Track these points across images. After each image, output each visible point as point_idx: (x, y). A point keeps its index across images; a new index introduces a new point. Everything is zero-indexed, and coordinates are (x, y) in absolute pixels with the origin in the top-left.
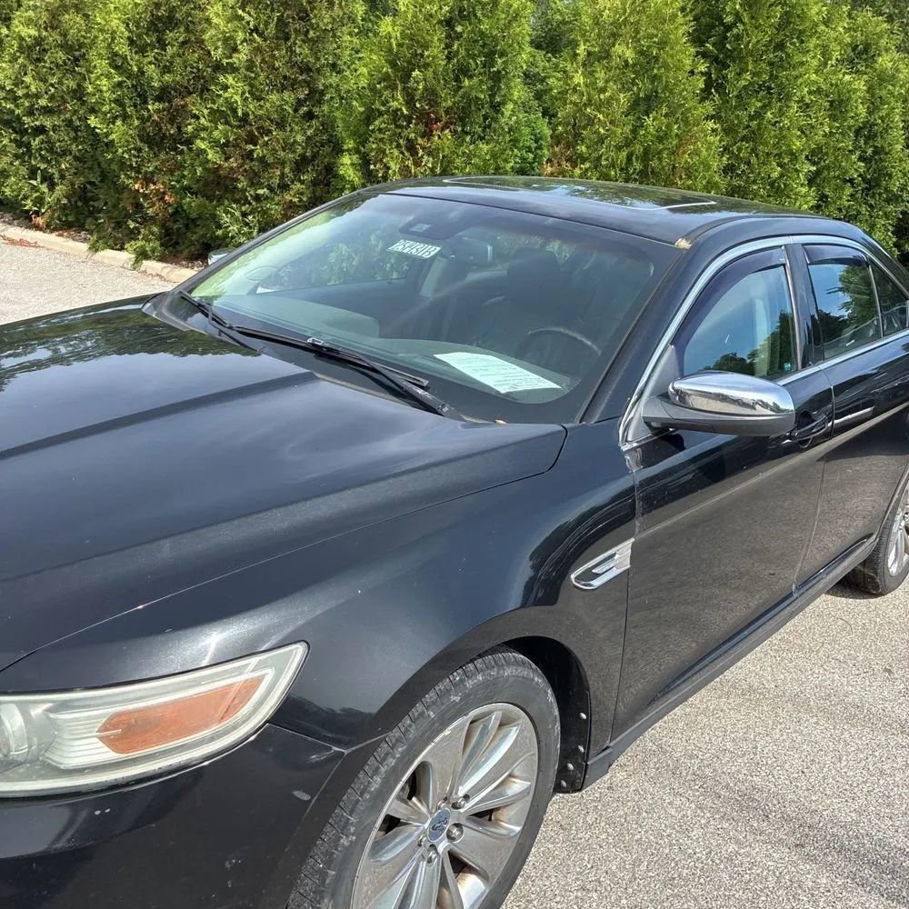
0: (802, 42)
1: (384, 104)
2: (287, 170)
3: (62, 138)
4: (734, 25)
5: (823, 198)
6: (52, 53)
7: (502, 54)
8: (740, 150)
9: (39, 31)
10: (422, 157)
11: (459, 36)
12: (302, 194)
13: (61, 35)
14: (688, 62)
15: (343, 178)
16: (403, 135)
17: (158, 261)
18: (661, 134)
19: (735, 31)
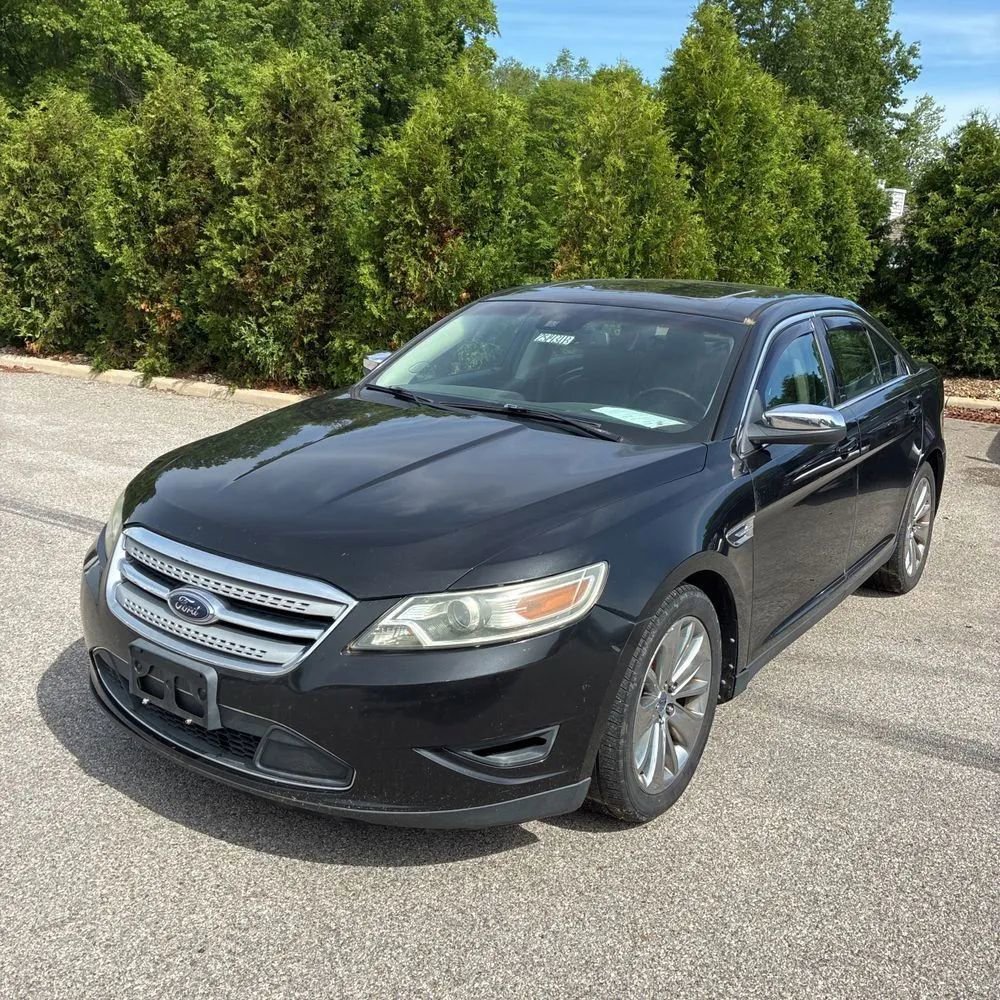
0: (765, 142)
1: (397, 217)
2: (299, 281)
3: (55, 265)
4: (707, 131)
5: (794, 275)
6: (44, 183)
7: (503, 167)
8: (722, 238)
9: (30, 162)
10: (438, 262)
11: (462, 154)
12: (316, 303)
13: (50, 165)
14: (673, 167)
15: (362, 287)
16: (418, 244)
17: (168, 376)
18: (658, 230)
19: (707, 136)
